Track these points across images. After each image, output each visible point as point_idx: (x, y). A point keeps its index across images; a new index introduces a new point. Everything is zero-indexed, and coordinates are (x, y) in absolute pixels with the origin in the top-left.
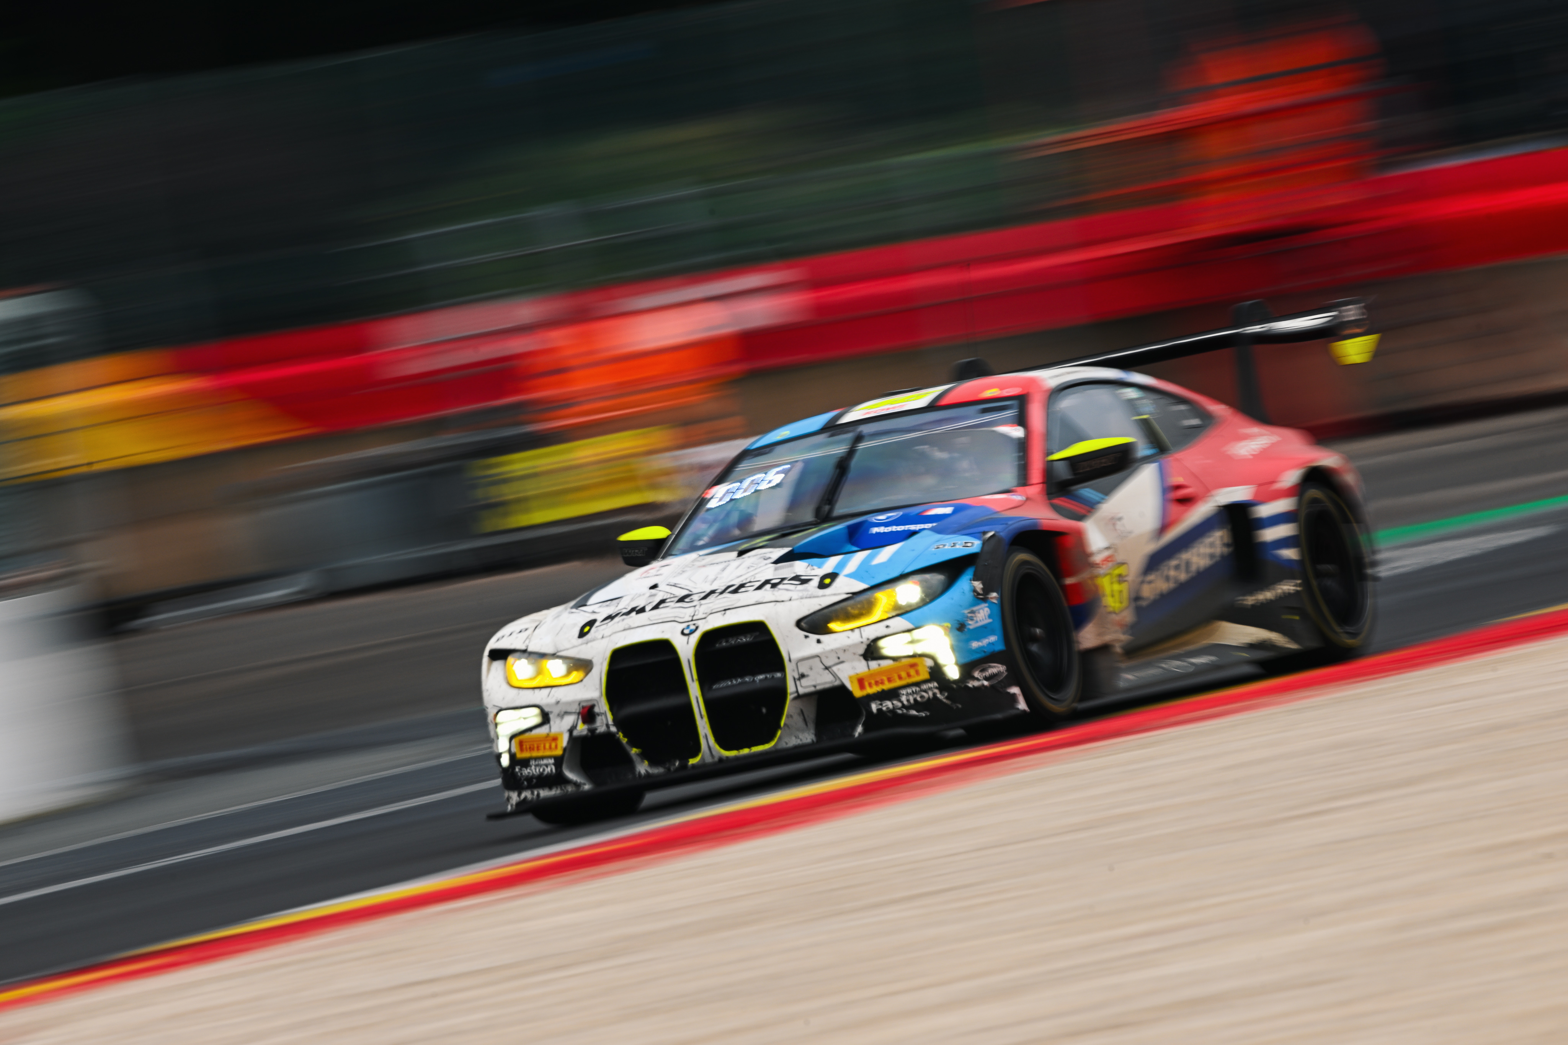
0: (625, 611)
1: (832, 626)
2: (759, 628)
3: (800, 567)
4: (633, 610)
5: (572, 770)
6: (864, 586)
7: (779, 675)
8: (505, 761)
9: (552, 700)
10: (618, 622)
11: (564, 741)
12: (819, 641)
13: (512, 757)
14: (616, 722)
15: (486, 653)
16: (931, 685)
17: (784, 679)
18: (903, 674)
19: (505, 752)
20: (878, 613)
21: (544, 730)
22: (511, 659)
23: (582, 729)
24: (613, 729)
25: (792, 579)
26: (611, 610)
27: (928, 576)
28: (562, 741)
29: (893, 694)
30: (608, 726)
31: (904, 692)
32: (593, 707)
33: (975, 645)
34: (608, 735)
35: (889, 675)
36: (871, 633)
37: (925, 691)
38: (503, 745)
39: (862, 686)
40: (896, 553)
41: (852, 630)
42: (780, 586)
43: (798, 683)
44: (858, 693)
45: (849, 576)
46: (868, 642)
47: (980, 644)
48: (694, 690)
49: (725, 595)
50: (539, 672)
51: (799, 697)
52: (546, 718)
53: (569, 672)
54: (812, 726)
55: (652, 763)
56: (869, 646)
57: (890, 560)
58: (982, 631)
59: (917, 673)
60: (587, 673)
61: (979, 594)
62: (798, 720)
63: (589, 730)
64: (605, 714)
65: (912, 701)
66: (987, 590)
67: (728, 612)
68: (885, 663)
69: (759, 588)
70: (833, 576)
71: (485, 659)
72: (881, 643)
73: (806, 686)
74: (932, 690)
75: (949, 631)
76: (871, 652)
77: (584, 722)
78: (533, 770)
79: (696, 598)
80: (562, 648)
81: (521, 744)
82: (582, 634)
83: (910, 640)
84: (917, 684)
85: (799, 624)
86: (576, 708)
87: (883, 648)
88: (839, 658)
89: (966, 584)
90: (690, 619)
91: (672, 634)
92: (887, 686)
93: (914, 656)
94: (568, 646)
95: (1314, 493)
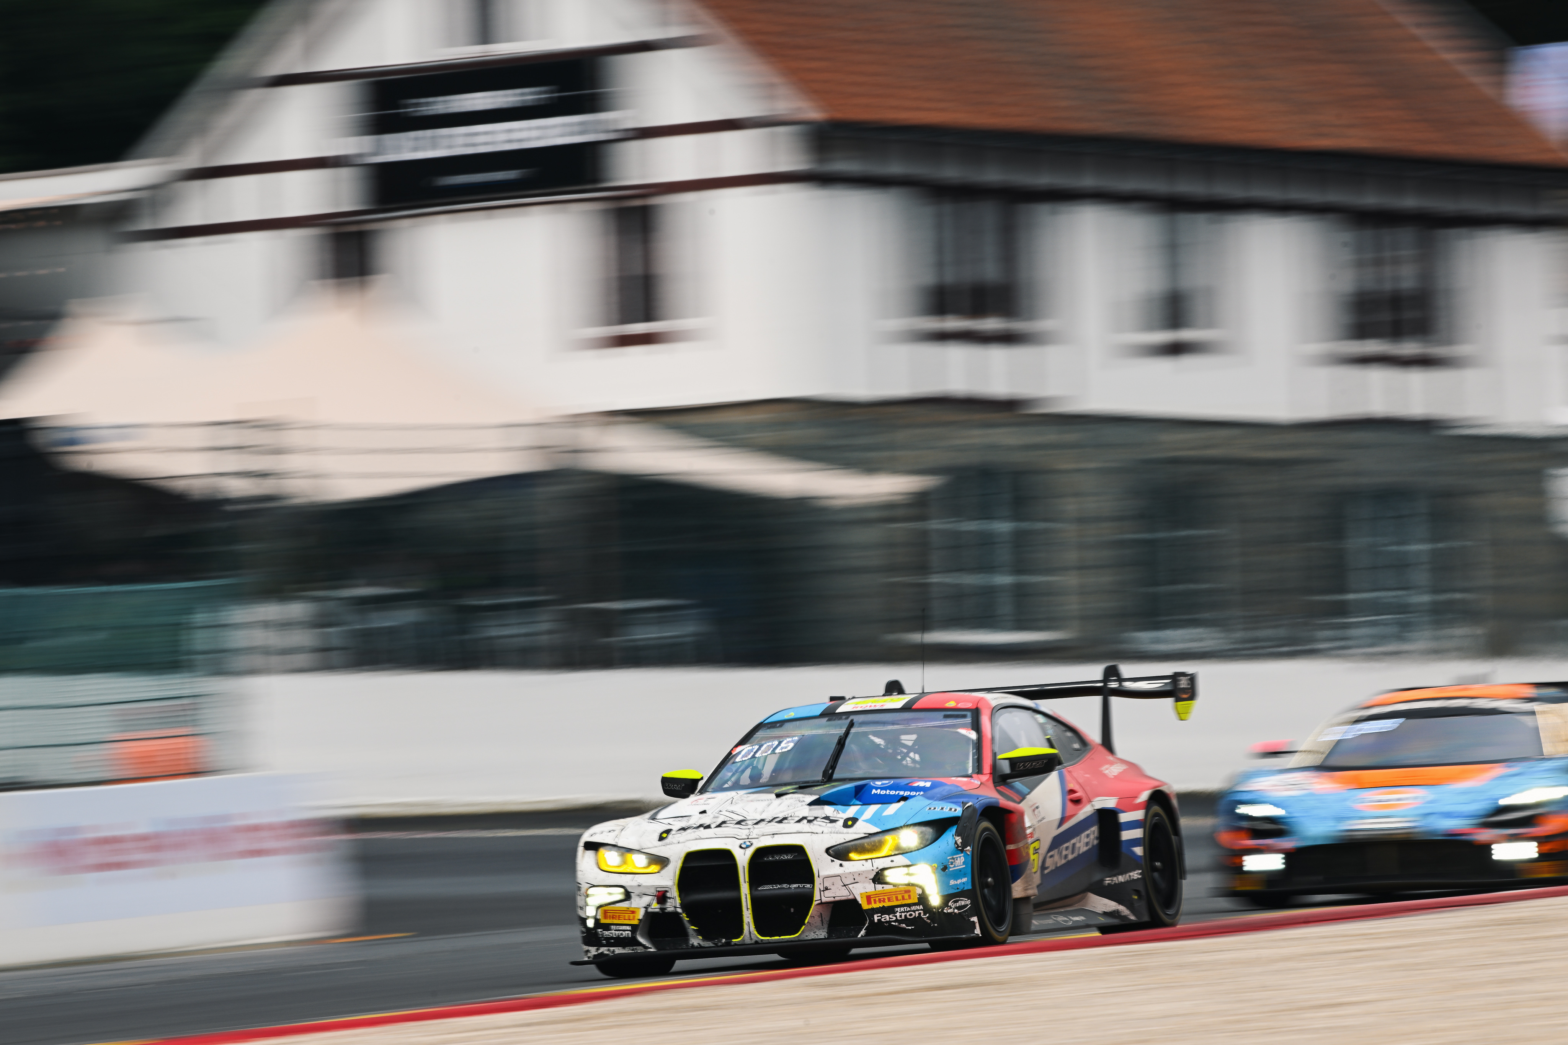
0: (695, 826)
1: (852, 855)
2: (799, 850)
3: (829, 810)
5: (642, 936)
6: (879, 830)
7: (808, 886)
8: (590, 923)
9: (635, 884)
10: (691, 833)
11: (641, 914)
12: (841, 865)
13: (597, 921)
14: (683, 906)
15: (581, 843)
16: (918, 907)
18: (900, 897)
19: (592, 917)
20: (885, 851)
21: (625, 905)
22: (602, 851)
23: (655, 907)
24: (679, 910)
25: (824, 818)
26: (683, 823)
27: (924, 829)
29: (890, 910)
31: (898, 910)
32: (667, 891)
33: (952, 882)
34: (676, 914)
35: (889, 896)
36: (880, 864)
37: (914, 911)
38: (590, 912)
39: (869, 902)
40: (899, 809)
41: (866, 860)
42: (815, 822)
43: (822, 893)
44: (865, 906)
45: (866, 821)
46: (877, 870)
47: (956, 883)
48: (745, 889)
49: (773, 823)
50: (624, 862)
52: (628, 896)
53: (650, 864)
54: (826, 926)
55: (705, 938)
56: (877, 873)
57: (896, 813)
58: (958, 874)
59: (910, 897)
60: (662, 868)
61: (958, 846)
62: (818, 920)
63: (661, 909)
65: (903, 917)
66: (964, 844)
67: (775, 835)
68: (886, 887)
69: (799, 821)
70: (854, 820)
71: (581, 849)
72: (886, 873)
73: (828, 897)
74: (918, 911)
75: (935, 870)
76: (878, 878)
77: (658, 903)
78: (613, 933)
79: (749, 822)
80: (645, 847)
81: (605, 912)
82: (661, 839)
83: (907, 872)
84: (909, 905)
85: (827, 851)
86: (653, 891)
87: (887, 876)
88: (854, 879)
89: (950, 838)
90: (747, 837)
91: (732, 846)
92: (887, 904)
93: (909, 885)
94: (650, 846)
95: (1156, 808)
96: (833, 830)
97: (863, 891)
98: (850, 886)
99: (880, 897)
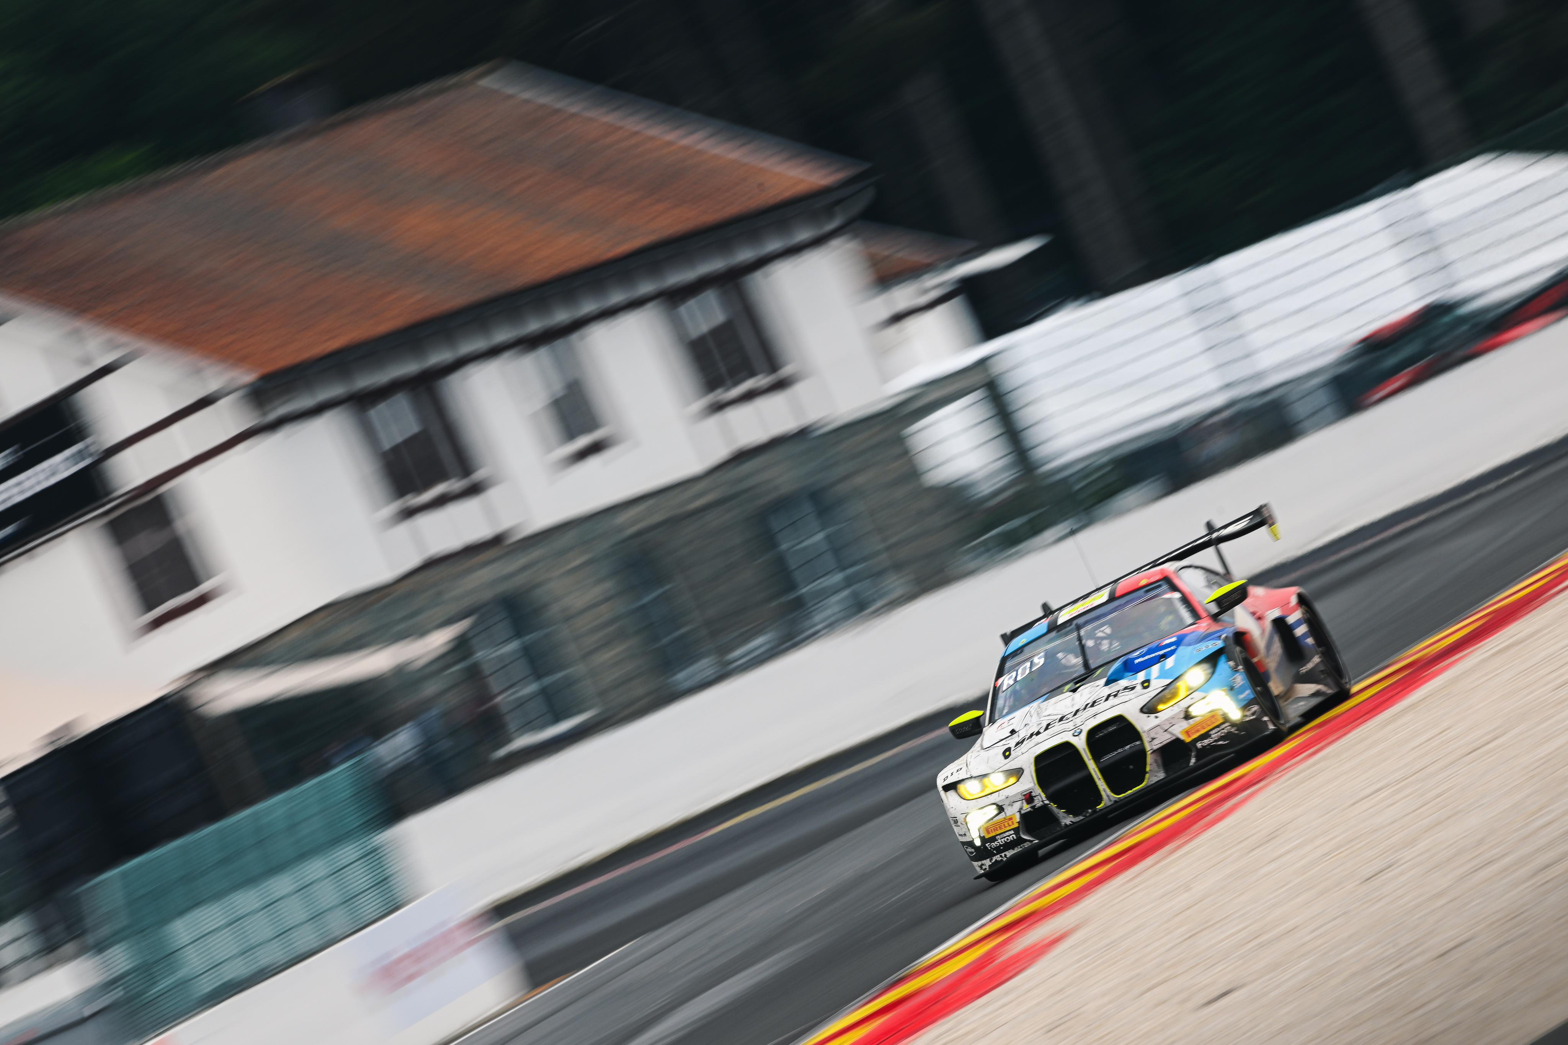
4: (1032, 735)
7: (1138, 743)
17: (1142, 744)
28: (1016, 819)
30: (1043, 801)
35: (1201, 724)
44: (1188, 740)
51: (1154, 752)
64: (1040, 795)
70: (1148, 681)
74: (1226, 729)
82: (1006, 757)
96: (1136, 695)
97: (1181, 729)
98: (1170, 730)
99: (1195, 728)
